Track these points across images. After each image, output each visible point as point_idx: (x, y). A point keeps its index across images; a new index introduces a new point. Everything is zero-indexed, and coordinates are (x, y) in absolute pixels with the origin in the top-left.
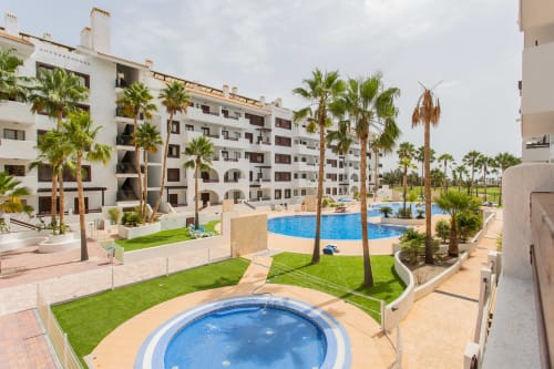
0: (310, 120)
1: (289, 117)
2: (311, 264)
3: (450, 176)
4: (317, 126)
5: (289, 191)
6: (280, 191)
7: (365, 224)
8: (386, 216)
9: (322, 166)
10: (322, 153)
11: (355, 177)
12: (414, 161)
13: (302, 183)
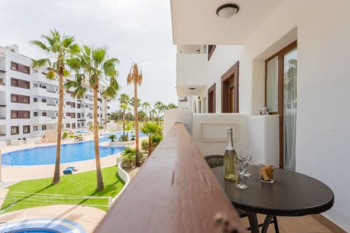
0: (49, 69)
1: (28, 64)
2: (52, 185)
3: (149, 115)
4: (56, 75)
5: (29, 127)
6: (18, 128)
7: (97, 149)
8: (113, 141)
9: (61, 106)
10: (61, 97)
11: (90, 115)
12: (129, 106)
13: (42, 120)
